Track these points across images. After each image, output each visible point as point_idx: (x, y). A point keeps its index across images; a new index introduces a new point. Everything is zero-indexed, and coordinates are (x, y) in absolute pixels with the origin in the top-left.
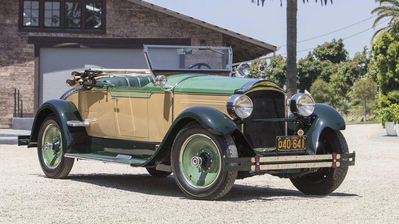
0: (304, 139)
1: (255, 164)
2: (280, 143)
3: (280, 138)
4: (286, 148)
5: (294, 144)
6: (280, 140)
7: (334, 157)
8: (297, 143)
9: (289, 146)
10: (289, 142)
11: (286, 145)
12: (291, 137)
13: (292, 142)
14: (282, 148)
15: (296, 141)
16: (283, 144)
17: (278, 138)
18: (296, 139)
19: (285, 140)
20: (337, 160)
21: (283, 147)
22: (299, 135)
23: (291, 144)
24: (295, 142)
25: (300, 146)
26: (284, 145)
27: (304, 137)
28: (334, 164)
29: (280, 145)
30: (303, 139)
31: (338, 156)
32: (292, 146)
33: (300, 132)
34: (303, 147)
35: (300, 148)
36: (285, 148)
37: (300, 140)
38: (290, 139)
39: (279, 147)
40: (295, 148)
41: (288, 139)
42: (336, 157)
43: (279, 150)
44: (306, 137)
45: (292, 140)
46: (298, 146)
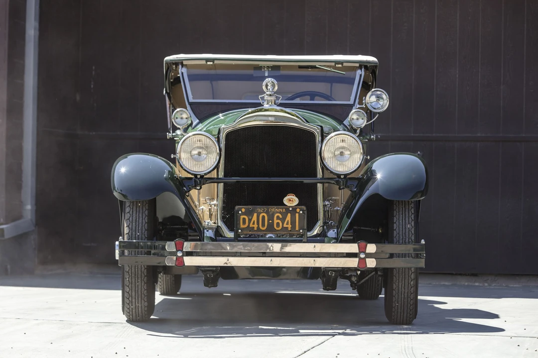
0: (299, 213)
1: (174, 254)
2: (244, 219)
3: (243, 210)
4: (258, 227)
5: (276, 221)
6: (243, 214)
7: (362, 250)
8: (283, 220)
9: (263, 225)
10: (263, 217)
11: (258, 223)
12: (268, 209)
13: (271, 218)
14: (249, 229)
15: (281, 217)
16: (250, 220)
17: (240, 209)
18: (280, 213)
19: (255, 215)
20: (369, 255)
21: (251, 225)
22: (287, 206)
23: (268, 220)
24: (278, 218)
25: (289, 226)
26: (254, 224)
27: (298, 210)
28: (362, 261)
29: (244, 222)
30: (297, 215)
31: (371, 248)
32: (271, 225)
33: (290, 200)
34: (297, 229)
35: (290, 229)
36: (255, 229)
37: (289, 215)
38: (267, 213)
39: (242, 226)
40: (277, 229)
41: (262, 213)
42: (366, 249)
43: (240, 231)
44: (303, 211)
45: (271, 213)
46: (285, 225)
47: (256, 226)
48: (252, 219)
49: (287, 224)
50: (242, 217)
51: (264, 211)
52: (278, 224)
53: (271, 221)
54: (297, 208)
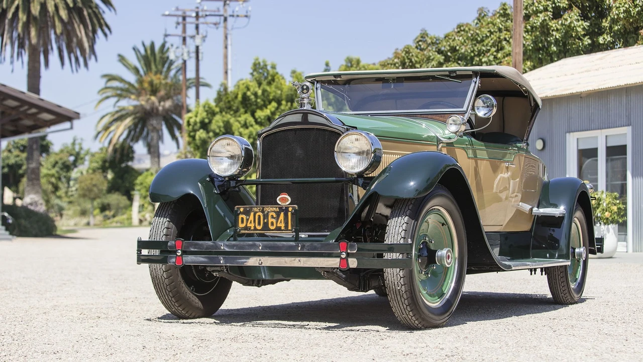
0: (291, 212)
2: (242, 219)
3: (242, 210)
4: (255, 227)
5: (270, 220)
6: (242, 213)
8: (277, 219)
9: (259, 224)
10: (259, 216)
12: (263, 208)
13: (266, 216)
14: (246, 228)
15: (275, 215)
16: (247, 220)
17: (239, 209)
18: (274, 211)
19: (252, 214)
21: (248, 225)
22: (280, 205)
23: (264, 220)
24: (272, 217)
25: (283, 225)
26: (251, 222)
27: (290, 209)
29: (242, 222)
30: (289, 213)
32: (266, 224)
33: (283, 199)
34: (289, 228)
35: (283, 228)
36: (252, 228)
37: (282, 213)
38: (263, 211)
39: (240, 225)
40: (272, 228)
41: (258, 212)
43: (238, 230)
44: (295, 210)
45: (266, 213)
46: (279, 224)
47: (252, 225)
48: (249, 218)
49: (281, 223)
50: (241, 216)
51: (259, 210)
52: (272, 224)
53: (265, 221)
54: (289, 207)
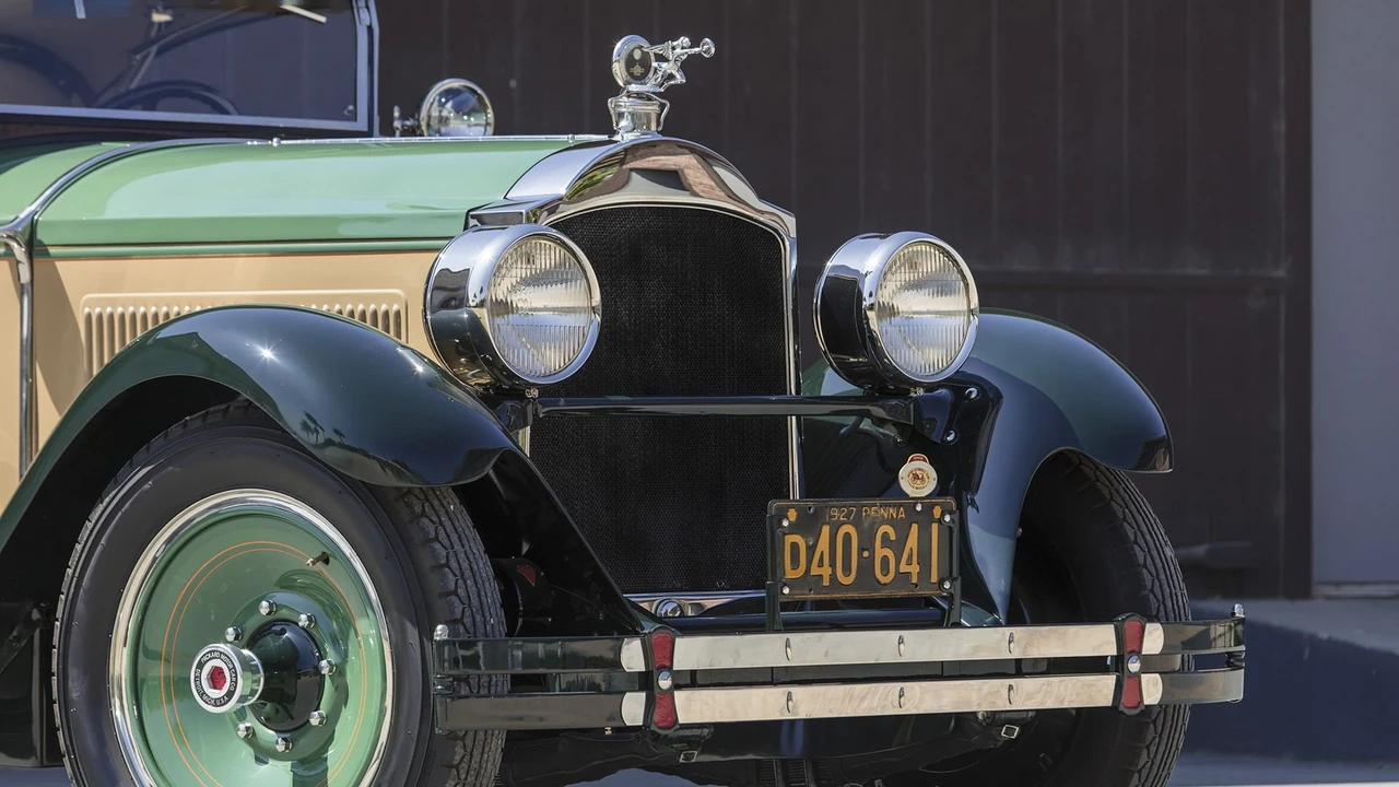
0: (940, 521)
1: (645, 682)
2: (795, 546)
3: (793, 515)
4: (833, 577)
5: (880, 552)
6: (794, 529)
8: (898, 546)
9: (847, 569)
10: (847, 536)
11: (833, 564)
12: (860, 508)
13: (867, 544)
14: (809, 582)
15: (893, 537)
16: (811, 550)
17: (782, 511)
18: (891, 522)
19: (826, 530)
20: (1149, 664)
21: (815, 571)
22: (908, 496)
23: (861, 550)
24: (885, 540)
25: (914, 569)
26: (821, 564)
27: (937, 512)
28: (1129, 686)
29: (795, 559)
30: (935, 526)
31: (1154, 638)
32: (866, 567)
33: (916, 477)
34: (934, 579)
35: (915, 580)
36: (826, 583)
37: (915, 527)
38: (857, 523)
39: (790, 574)
40: (883, 580)
41: (844, 523)
42: (1141, 642)
43: (786, 591)
44: (950, 513)
45: (866, 525)
46: (904, 568)
47: (826, 571)
48: (815, 546)
49: (909, 563)
50: (790, 539)
51: (848, 516)
52: (886, 563)
53: (866, 553)
54: (933, 506)
